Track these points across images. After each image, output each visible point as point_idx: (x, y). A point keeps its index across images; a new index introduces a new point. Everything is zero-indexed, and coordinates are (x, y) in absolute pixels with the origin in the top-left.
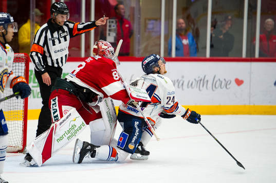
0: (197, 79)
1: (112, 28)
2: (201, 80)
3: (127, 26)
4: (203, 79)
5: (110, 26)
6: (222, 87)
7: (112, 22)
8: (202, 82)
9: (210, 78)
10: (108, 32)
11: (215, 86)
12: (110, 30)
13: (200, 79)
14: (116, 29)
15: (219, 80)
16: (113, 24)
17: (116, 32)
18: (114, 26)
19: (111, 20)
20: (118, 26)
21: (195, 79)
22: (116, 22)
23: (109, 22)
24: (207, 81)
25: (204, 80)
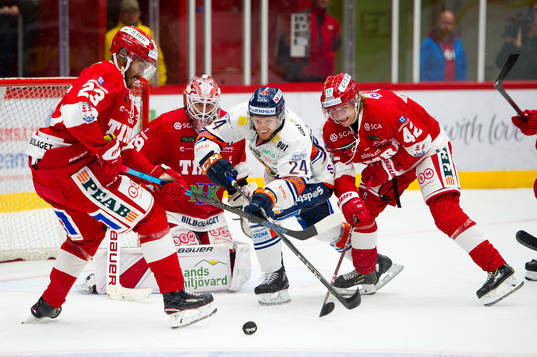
0: (461, 123)
1: (301, 29)
2: (467, 125)
3: (331, 27)
4: (472, 121)
5: (297, 27)
6: (508, 135)
7: (301, 19)
8: (470, 127)
9: (484, 120)
10: (293, 38)
11: (495, 136)
12: (297, 34)
13: (466, 122)
14: (309, 32)
15: (503, 123)
16: (302, 23)
17: (309, 37)
18: (304, 26)
19: (299, 15)
20: (312, 27)
21: (457, 124)
22: (309, 19)
23: (296, 19)
24: (480, 126)
25: (473, 124)
